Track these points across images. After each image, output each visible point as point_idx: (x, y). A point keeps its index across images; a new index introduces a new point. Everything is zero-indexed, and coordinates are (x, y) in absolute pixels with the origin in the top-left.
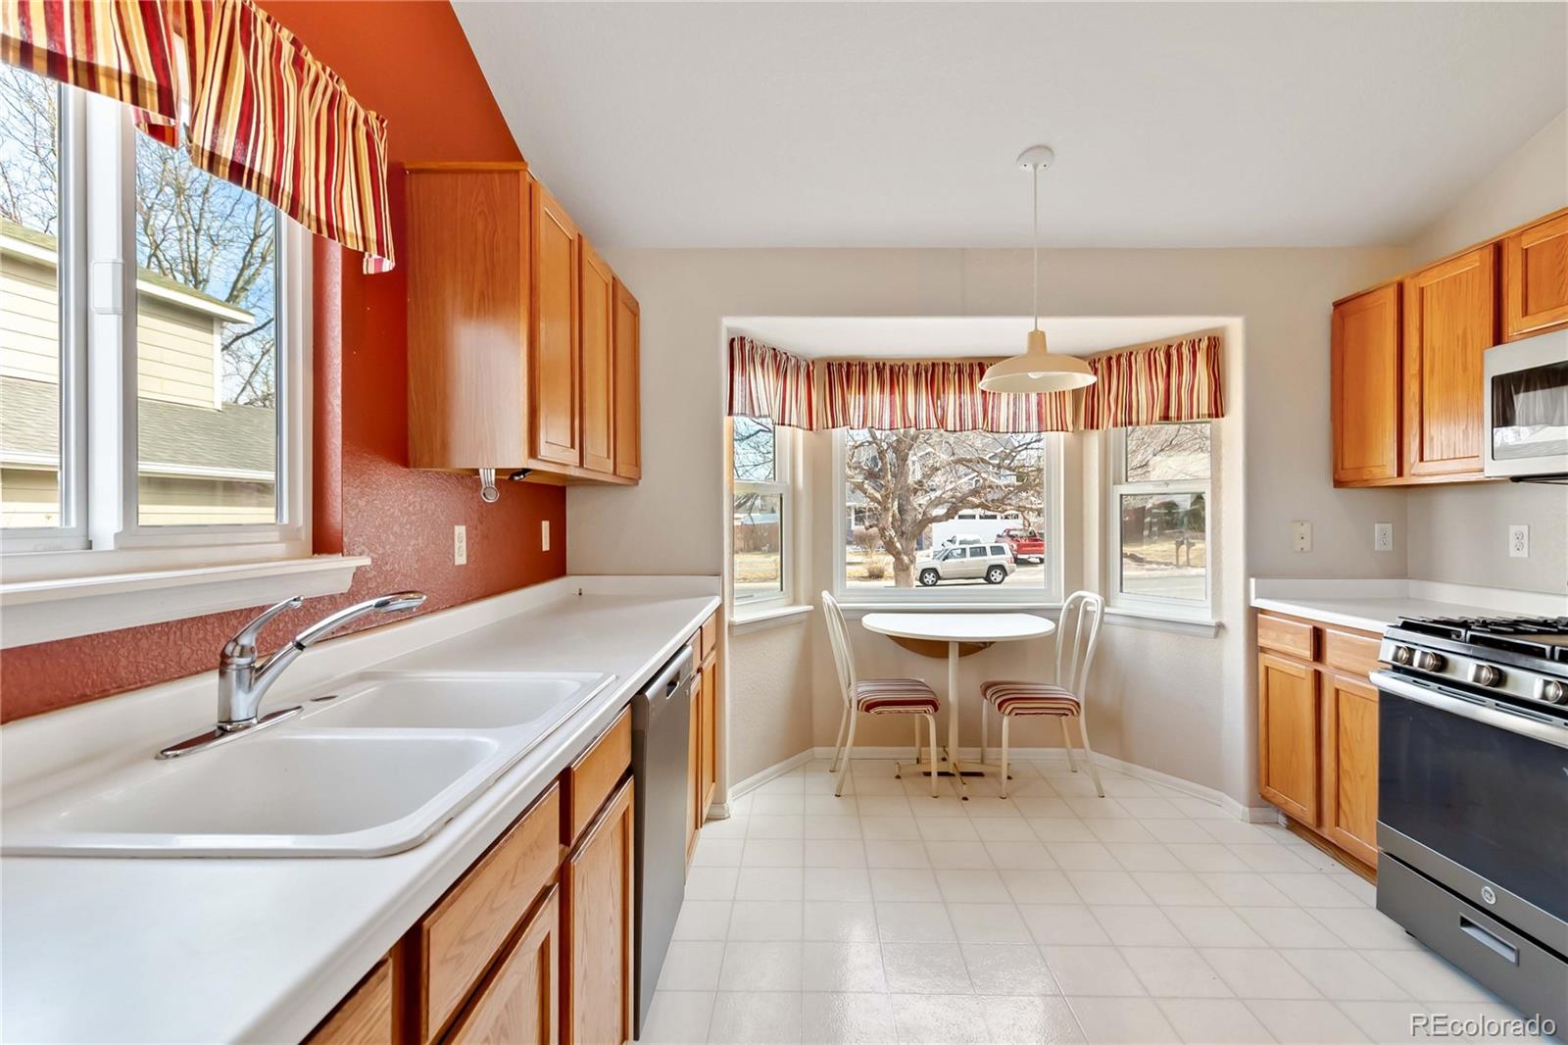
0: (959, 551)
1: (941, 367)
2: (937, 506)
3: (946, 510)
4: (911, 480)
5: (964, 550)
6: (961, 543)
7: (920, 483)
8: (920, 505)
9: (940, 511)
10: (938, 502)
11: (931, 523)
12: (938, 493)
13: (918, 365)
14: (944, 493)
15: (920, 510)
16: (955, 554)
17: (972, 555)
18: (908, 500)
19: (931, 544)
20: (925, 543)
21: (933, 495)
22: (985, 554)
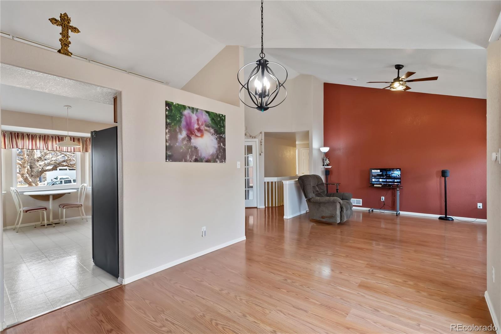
0: (59, 182)
1: (47, 137)
2: (48, 166)
3: (52, 167)
4: (36, 157)
5: (61, 182)
6: (60, 179)
7: (40, 158)
8: (40, 165)
9: (50, 167)
10: (49, 164)
11: (45, 172)
12: (49, 161)
13: (40, 135)
14: (51, 161)
15: (40, 167)
16: (57, 183)
17: (65, 183)
18: (34, 164)
19: (46, 180)
20: (43, 179)
21: (46, 162)
22: (71, 183)
